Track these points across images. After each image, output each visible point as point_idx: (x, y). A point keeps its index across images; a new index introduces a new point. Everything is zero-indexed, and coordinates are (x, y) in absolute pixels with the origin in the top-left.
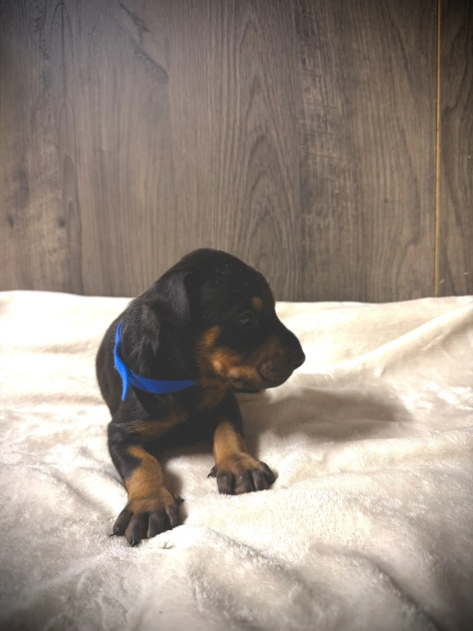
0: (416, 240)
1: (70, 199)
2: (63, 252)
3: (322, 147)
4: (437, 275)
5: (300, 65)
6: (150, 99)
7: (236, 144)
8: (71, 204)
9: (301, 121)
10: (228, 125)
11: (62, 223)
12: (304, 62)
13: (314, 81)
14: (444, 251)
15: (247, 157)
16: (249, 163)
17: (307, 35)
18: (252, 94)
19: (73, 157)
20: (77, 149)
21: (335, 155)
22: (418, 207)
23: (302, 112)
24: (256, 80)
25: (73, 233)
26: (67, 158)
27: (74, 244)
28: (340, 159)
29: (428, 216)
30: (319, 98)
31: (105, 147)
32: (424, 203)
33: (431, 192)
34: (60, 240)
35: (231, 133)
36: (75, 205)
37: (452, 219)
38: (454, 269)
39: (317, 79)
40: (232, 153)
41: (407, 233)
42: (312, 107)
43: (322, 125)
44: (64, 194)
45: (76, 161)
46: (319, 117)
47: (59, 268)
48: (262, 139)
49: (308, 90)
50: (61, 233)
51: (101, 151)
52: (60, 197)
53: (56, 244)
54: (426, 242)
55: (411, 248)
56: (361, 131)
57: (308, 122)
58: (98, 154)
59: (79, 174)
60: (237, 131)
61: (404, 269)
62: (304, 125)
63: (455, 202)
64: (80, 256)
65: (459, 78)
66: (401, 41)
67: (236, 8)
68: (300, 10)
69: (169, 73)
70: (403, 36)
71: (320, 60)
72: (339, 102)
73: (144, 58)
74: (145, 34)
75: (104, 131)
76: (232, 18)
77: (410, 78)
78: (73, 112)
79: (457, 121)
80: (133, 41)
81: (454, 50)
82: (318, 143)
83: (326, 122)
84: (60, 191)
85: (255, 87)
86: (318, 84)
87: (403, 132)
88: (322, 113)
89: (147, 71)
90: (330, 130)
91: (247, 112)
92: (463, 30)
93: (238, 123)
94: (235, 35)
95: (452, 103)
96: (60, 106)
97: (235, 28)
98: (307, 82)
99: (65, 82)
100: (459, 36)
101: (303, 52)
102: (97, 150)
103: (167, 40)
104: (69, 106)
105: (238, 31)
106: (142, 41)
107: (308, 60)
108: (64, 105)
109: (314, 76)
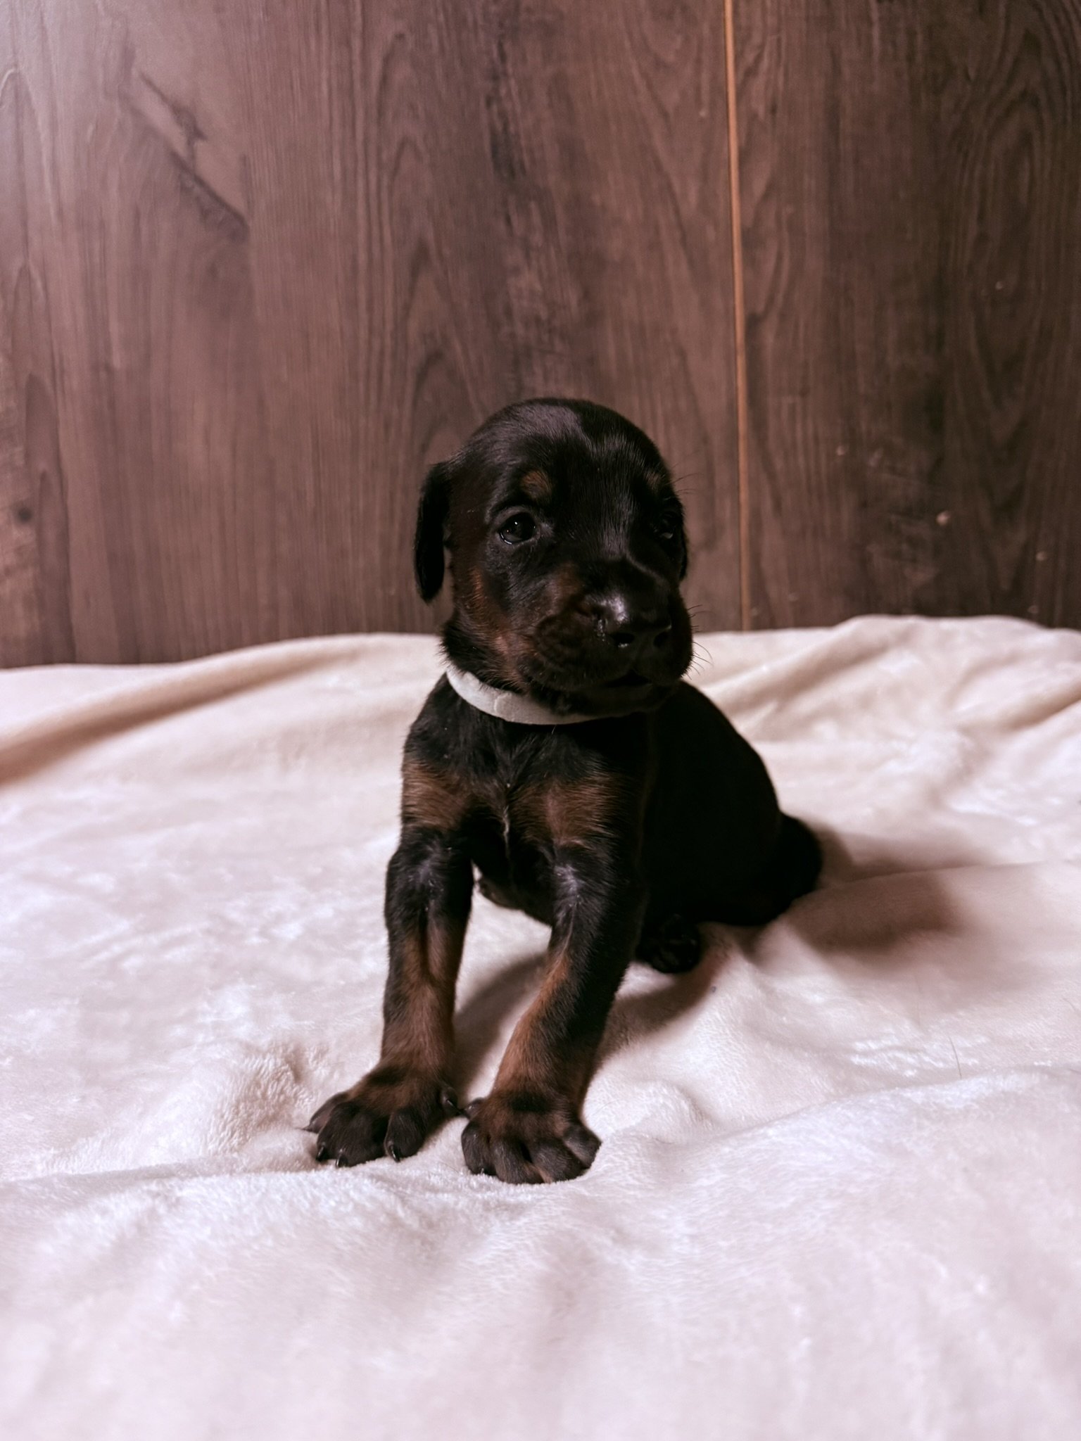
1: (42, 465)
2: (29, 573)
3: (546, 379)
4: (746, 600)
5: (501, 227)
6: (212, 271)
7: (388, 365)
8: (44, 477)
9: (506, 329)
10: (371, 330)
11: (24, 515)
12: (508, 221)
13: (527, 256)
14: (756, 558)
15: (410, 389)
16: (415, 403)
17: (512, 173)
18: (415, 273)
19: (47, 381)
20: (57, 364)
22: (711, 484)
23: (509, 312)
24: (422, 247)
25: (51, 535)
26: (33, 381)
27: (51, 558)
29: (728, 502)
30: (538, 287)
31: (117, 361)
32: (722, 478)
33: (732, 457)
34: (19, 550)
35: (376, 344)
36: (53, 479)
37: (768, 505)
38: (773, 590)
39: (534, 253)
40: (380, 379)
41: (694, 531)
42: (525, 303)
43: (546, 338)
44: (28, 455)
45: (54, 388)
46: (538, 320)
47: (19, 609)
48: (434, 358)
49: (517, 271)
50: (22, 535)
51: (109, 369)
52: (20, 461)
53: (10, 559)
54: (727, 544)
55: (703, 557)
56: (611, 351)
57: (520, 330)
58: (103, 375)
59: (61, 416)
60: (388, 341)
62: (513, 335)
63: (772, 476)
64: (65, 582)
65: (769, 267)
66: (673, 195)
67: (381, 112)
68: (499, 127)
69: (250, 224)
70: (677, 188)
71: (536, 219)
72: (572, 296)
73: (197, 190)
74: (200, 145)
75: (115, 328)
76: (374, 131)
77: (691, 262)
78: (45, 288)
79: (769, 338)
80: (174, 156)
81: (758, 219)
82: (538, 370)
83: (550, 331)
84: (19, 449)
85: (420, 259)
86: (534, 262)
87: (682, 354)
88: (544, 315)
89: (205, 214)
90: (559, 346)
91: (407, 308)
92: (771, 188)
93: (389, 327)
94: (380, 165)
95: (760, 308)
96: (15, 274)
97: (379, 151)
98: (514, 257)
99: (25, 224)
100: (766, 196)
101: (505, 203)
102: (101, 367)
103: (244, 160)
104: (35, 274)
105: (384, 156)
106: (193, 156)
107: (515, 220)
108: (24, 272)
109: (527, 249)
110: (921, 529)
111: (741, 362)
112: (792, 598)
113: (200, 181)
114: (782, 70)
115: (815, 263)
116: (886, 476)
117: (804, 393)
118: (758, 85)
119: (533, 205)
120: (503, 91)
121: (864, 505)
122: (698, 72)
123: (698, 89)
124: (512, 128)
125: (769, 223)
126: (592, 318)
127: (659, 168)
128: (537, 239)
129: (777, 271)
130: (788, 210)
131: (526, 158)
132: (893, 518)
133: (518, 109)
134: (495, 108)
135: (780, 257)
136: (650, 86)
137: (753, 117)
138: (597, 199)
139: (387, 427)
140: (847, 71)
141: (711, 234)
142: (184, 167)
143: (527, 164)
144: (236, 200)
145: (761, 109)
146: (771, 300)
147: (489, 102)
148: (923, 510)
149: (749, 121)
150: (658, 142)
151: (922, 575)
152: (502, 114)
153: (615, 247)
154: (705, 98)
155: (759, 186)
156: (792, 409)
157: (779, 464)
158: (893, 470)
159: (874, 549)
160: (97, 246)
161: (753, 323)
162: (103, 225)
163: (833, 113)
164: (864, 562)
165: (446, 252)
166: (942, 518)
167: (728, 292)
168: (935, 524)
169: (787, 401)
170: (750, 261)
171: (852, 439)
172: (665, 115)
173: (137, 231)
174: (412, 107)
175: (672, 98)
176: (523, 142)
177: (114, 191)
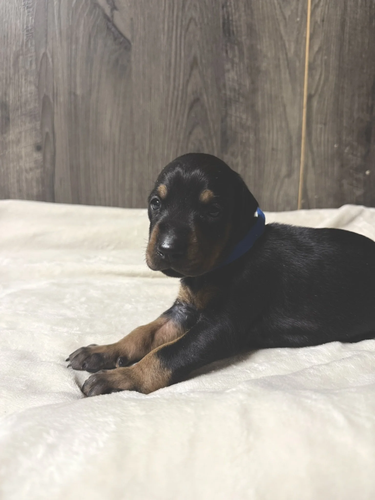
0: (289, 175)
1: (47, 129)
2: (39, 171)
3: (236, 110)
4: (300, 197)
5: (224, 54)
6: (117, 61)
7: (179, 102)
8: (47, 134)
9: (223, 92)
10: (174, 88)
11: (38, 148)
12: (227, 52)
13: (233, 66)
14: (305, 182)
15: (187, 111)
16: (188, 117)
17: (230, 35)
18: (192, 68)
19: (51, 97)
20: (55, 91)
21: (244, 116)
22: (292, 154)
23: (224, 85)
24: (195, 59)
25: (48, 156)
26: (46, 97)
27: (48, 165)
28: (247, 119)
29: (296, 161)
30: (236, 78)
31: (79, 92)
32: (295, 152)
33: (299, 144)
34: (36, 162)
35: (176, 93)
36: (51, 135)
37: (310, 163)
38: (310, 194)
39: (235, 65)
40: (176, 107)
41: (284, 170)
42: (231, 83)
43: (237, 96)
44: (42, 126)
45: (54, 100)
46: (235, 90)
47: (34, 184)
48: (197, 100)
49: (228, 71)
50: (38, 156)
51: (75, 94)
52: (38, 128)
53: (32, 165)
54: (295, 176)
55: (286, 180)
56: (260, 103)
57: (228, 93)
59: (55, 111)
61: (282, 193)
62: (225, 94)
63: (312, 153)
64: (53, 175)
65: (317, 77)
66: (286, 49)
67: (184, 6)
68: (226, 17)
69: (132, 44)
70: (287, 46)
71: (237, 52)
72: (247, 82)
73: (113, 29)
74: (116, 12)
75: (78, 80)
76: (180, 14)
77: (290, 73)
78: (53, 61)
79: (315, 104)
80: (105, 16)
81: (315, 60)
82: (233, 108)
83: (239, 94)
84: (38, 123)
85: (194, 64)
86: (235, 69)
87: (284, 106)
88: (237, 88)
89: (115, 39)
90: (241, 100)
91: (188, 81)
92: (320, 49)
93: (181, 87)
94: (181, 26)
95: (313, 92)
96: (41, 55)
97: (182, 21)
98: (228, 66)
99: (46, 36)
100: (318, 52)
101: (226, 46)
102: (72, 94)
103: (132, 19)
104: (49, 55)
105: (184, 23)
106: (112, 16)
107: (229, 52)
108: (45, 54)
109: (233, 63)
110: (361, 176)
111: (305, 111)
112: (316, 197)
113: (114, 25)
114: (327, 6)
115: (332, 78)
116: (350, 156)
117: (325, 124)
118: (319, 11)
119: (236, 47)
120: (228, 4)
121: (342, 166)
122: (297, 5)
123: (297, 9)
124: (230, 18)
125: (319, 62)
126: (254, 91)
127: (281, 38)
128: (236, 60)
129: (320, 79)
130: (326, 57)
131: (235, 29)
132: (351, 171)
133: (233, 11)
134: (225, 9)
135: (321, 75)
136: (280, 8)
137: (316, 22)
138: (259, 47)
139: (177, 124)
140: (349, 9)
141: (298, 64)
142: (109, 20)
143: (235, 32)
144: (128, 35)
145: (319, 20)
146: (316, 90)
147: (223, 7)
148: (361, 169)
149: (314, 24)
150: (282, 28)
151: (359, 192)
152: (227, 12)
153: (264, 65)
154: (299, 14)
155: (316, 48)
156: (321, 129)
157: (315, 149)
158: (352, 154)
159: (345, 182)
160: (74, 47)
161: (310, 97)
162: (77, 39)
163: (343, 24)
164: (341, 186)
165: (204, 61)
166: (368, 173)
167: (302, 86)
168: (365, 174)
169: (319, 126)
170: (311, 75)
171: (340, 142)
172: (285, 19)
173: (89, 43)
174: (195, 6)
175: (288, 13)
176: (234, 23)
177: (82, 28)
